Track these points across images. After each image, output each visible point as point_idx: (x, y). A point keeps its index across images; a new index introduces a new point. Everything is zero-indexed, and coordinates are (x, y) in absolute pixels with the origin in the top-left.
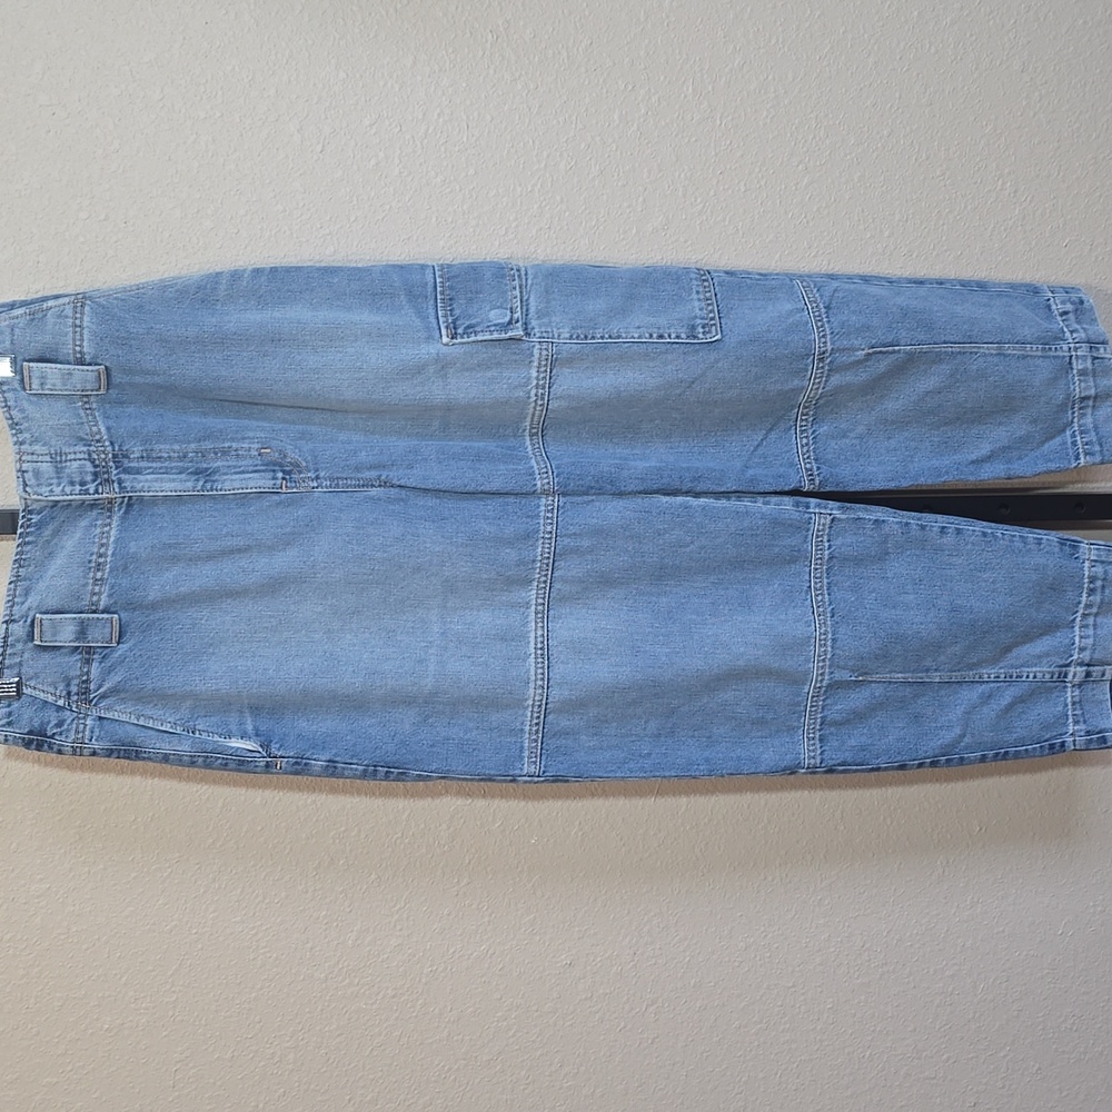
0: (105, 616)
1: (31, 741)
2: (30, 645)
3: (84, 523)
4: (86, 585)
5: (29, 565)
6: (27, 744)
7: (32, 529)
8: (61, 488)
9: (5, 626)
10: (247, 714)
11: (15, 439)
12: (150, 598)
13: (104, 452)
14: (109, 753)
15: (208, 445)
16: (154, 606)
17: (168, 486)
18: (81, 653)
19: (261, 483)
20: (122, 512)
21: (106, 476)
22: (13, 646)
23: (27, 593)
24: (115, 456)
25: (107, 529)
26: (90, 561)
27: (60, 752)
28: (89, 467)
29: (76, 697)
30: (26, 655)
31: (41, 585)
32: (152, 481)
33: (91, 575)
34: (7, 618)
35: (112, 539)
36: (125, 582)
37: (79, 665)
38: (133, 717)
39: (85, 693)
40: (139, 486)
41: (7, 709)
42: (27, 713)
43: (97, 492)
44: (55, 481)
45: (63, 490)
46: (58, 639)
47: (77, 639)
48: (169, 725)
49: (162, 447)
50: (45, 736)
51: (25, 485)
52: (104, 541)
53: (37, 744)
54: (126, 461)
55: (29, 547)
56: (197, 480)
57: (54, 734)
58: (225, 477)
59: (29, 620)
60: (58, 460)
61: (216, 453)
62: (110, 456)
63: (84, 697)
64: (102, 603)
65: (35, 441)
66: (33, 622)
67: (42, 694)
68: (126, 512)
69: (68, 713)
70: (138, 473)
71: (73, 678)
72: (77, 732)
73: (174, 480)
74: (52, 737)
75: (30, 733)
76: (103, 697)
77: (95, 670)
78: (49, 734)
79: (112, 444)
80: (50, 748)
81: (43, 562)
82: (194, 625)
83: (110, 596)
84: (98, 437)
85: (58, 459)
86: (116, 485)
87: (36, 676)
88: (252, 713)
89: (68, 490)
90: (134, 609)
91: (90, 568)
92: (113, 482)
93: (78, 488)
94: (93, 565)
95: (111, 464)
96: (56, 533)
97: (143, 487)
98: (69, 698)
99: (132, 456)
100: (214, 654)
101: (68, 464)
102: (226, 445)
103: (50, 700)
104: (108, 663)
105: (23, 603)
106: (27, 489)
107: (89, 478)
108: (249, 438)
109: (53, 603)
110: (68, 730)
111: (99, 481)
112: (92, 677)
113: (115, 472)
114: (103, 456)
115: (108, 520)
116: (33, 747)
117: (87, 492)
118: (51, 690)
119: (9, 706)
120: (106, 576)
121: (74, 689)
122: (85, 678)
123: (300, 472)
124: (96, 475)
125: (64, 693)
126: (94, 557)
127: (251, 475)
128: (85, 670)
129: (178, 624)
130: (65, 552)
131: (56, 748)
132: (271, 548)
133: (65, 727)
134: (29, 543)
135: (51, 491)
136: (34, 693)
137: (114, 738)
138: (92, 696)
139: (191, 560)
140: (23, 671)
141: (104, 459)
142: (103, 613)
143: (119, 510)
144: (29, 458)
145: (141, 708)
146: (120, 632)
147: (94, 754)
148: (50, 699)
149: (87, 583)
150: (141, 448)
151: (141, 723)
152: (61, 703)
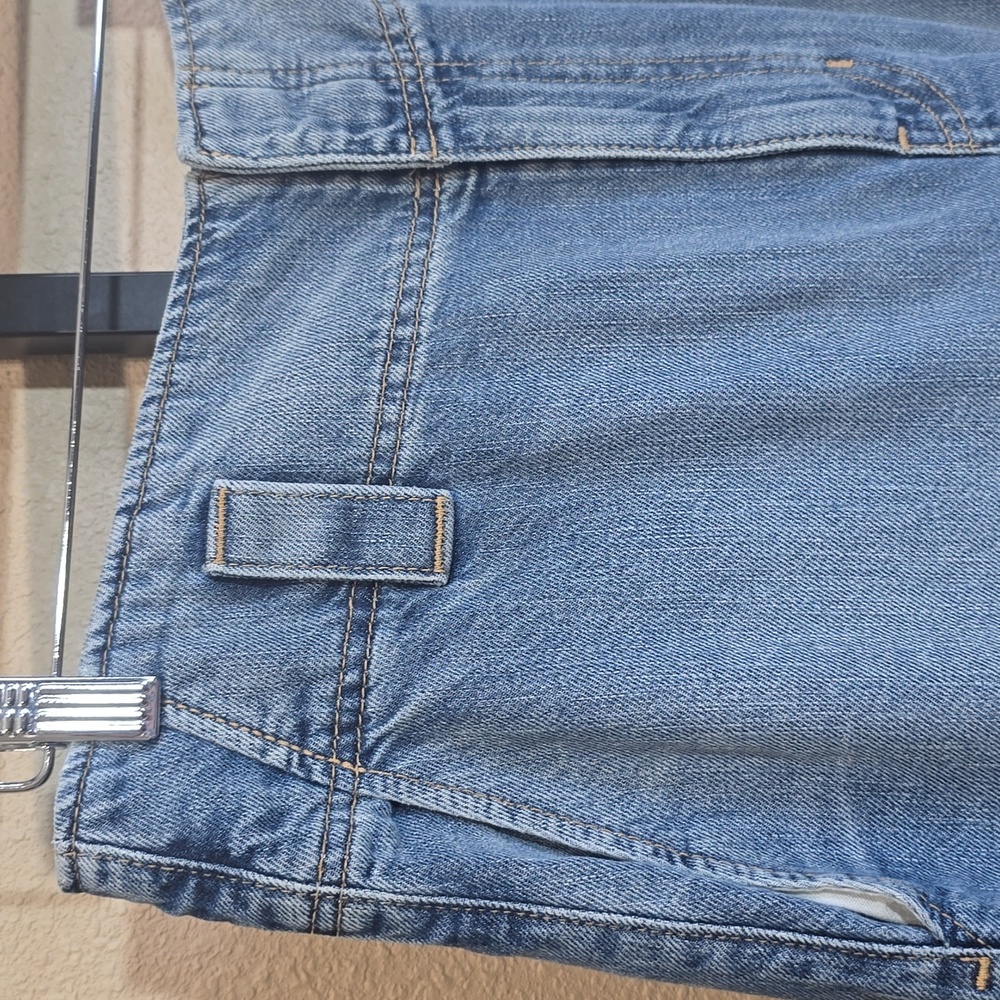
0: (415, 491)
1: (180, 877)
2: (193, 578)
3: (355, 248)
4: (358, 400)
5: (202, 356)
6: (166, 892)
7: (215, 258)
8: (295, 135)
9: (123, 521)
10: (845, 811)
11: (182, 37)
12: (544, 436)
13: (412, 63)
14: (426, 922)
15: (684, 49)
16: (555, 463)
17: (586, 132)
18: (343, 603)
19: (844, 122)
20: (457, 216)
21: (418, 114)
22: (143, 578)
23: (192, 428)
24: (439, 73)
25: (421, 253)
26: (373, 335)
27: (270, 920)
28: (374, 91)
29: (323, 741)
30: (181, 611)
31: (236, 407)
32: (541, 119)
33: (377, 371)
34: (131, 499)
35: (434, 278)
36: (471, 393)
37: (336, 637)
38: (496, 806)
39: (350, 728)
40: (508, 131)
41: (114, 772)
42: (174, 786)
43: (392, 146)
44: (282, 120)
45: (302, 141)
46: (277, 555)
47: (330, 559)
48: (608, 836)
49: (565, 51)
50: (224, 857)
51: (201, 133)
52: (413, 282)
53: (200, 889)
54: (471, 81)
55: (203, 306)
56: (666, 122)
57: (252, 850)
58: (743, 112)
59: (194, 500)
60: (290, 81)
61: (709, 68)
62: (429, 70)
63: (347, 739)
64: (405, 453)
65: (234, 37)
66: (204, 507)
67: (221, 728)
68: (473, 216)
69: (299, 788)
70: (505, 103)
71: (315, 678)
72: (325, 846)
73: (602, 120)
74: (246, 861)
75: (177, 847)
76: (406, 738)
77: (382, 651)
78: (237, 847)
79: (433, 44)
80: (241, 903)
81: (242, 349)
82: (670, 522)
83: (429, 431)
84: (396, 29)
85: (292, 80)
86: (445, 133)
87: (206, 670)
88: (858, 804)
89: (315, 139)
90: (496, 472)
91: (372, 354)
92: (436, 127)
93: (342, 135)
94: (382, 343)
95: (432, 87)
96: (279, 272)
97: (520, 132)
98: (302, 744)
99: (486, 71)
100: (734, 607)
101: (318, 87)
102: (735, 49)
103: (244, 750)
104: (422, 631)
105: (178, 456)
106: (206, 141)
107: (373, 115)
108: (792, 34)
109: (263, 448)
110: (297, 840)
111: (399, 123)
112: (374, 672)
113: (443, 103)
114: (409, 71)
115: (425, 235)
116: (186, 898)
117: (366, 147)
118: (250, 715)
119: (120, 762)
120: (416, 377)
121: (319, 713)
122: (351, 678)
123: (940, 110)
124: (391, 112)
125: (288, 727)
126: (385, 324)
127: (814, 104)
128: (354, 651)
129: (624, 521)
130: (304, 323)
131: (255, 899)
132: (890, 293)
133: (288, 828)
134: (204, 294)
135: (271, 145)
136: (198, 725)
137: (443, 868)
138: (373, 735)
139: (656, 327)
140: (169, 654)
141: (413, 79)
142: (407, 483)
143: (453, 210)
144: (217, 76)
145: (519, 782)
146: (456, 543)
147: (376, 926)
148: (247, 744)
149: (365, 395)
150: (509, 54)
151: (523, 827)
152: (277, 756)
